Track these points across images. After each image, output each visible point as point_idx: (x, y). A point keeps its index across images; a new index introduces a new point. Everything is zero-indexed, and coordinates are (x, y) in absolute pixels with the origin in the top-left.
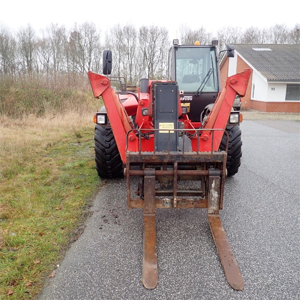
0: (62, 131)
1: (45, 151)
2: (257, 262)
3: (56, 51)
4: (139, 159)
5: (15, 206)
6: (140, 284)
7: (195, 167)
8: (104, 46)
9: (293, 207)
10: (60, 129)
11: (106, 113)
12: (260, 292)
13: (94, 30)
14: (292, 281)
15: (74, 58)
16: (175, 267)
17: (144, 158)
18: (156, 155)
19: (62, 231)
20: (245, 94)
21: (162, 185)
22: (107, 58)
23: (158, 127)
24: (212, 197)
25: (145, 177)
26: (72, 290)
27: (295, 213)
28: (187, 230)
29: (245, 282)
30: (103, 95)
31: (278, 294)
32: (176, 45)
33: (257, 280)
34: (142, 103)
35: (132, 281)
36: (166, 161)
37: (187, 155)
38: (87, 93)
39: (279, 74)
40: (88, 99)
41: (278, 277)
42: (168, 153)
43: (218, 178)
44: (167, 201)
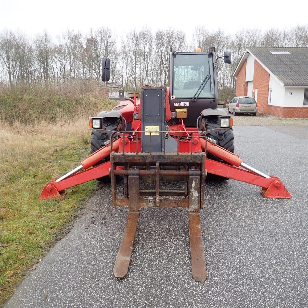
0: (71, 138)
1: (51, 157)
2: (225, 260)
3: (72, 57)
4: (123, 160)
5: (13, 208)
6: (110, 277)
7: (179, 168)
8: (121, 51)
9: (277, 211)
10: (69, 135)
12: (219, 286)
13: (110, 36)
14: (252, 277)
15: (90, 65)
16: (147, 263)
17: (127, 159)
18: (139, 156)
19: (51, 231)
21: (146, 185)
22: (105, 66)
23: (144, 129)
24: (192, 196)
25: (129, 176)
26: (49, 281)
27: (278, 216)
28: (167, 231)
29: (208, 277)
31: (235, 288)
32: (174, 52)
33: (220, 275)
34: (138, 109)
35: (104, 275)
36: (148, 161)
37: (168, 156)
38: (99, 99)
39: (296, 78)
40: (99, 106)
41: (241, 273)
42: (150, 154)
43: (197, 178)
44: (151, 200)
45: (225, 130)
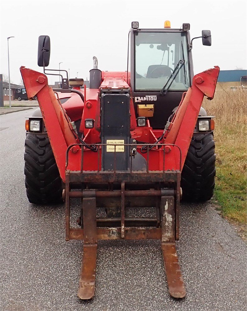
4: (81, 179)
11: (42, 117)
17: (86, 178)
18: (100, 174)
20: (213, 96)
22: (43, 46)
24: (166, 221)
25: (84, 199)
30: (38, 95)
32: (136, 28)
34: (89, 105)
36: (111, 180)
37: (136, 174)
42: (113, 172)
43: (171, 199)
44: (114, 231)
45: (204, 135)
